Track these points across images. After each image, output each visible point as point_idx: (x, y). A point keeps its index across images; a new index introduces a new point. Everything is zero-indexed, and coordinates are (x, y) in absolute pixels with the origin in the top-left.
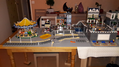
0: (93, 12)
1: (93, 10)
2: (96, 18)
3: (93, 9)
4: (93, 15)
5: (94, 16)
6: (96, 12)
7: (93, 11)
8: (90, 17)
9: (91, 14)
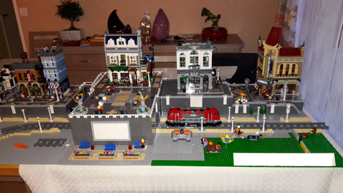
0: (119, 49)
1: (118, 43)
2: (132, 65)
3: (118, 40)
4: (123, 57)
5: (126, 59)
6: (130, 49)
7: (118, 46)
8: (116, 63)
9: (115, 55)
